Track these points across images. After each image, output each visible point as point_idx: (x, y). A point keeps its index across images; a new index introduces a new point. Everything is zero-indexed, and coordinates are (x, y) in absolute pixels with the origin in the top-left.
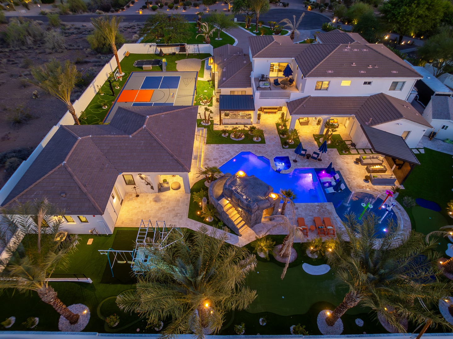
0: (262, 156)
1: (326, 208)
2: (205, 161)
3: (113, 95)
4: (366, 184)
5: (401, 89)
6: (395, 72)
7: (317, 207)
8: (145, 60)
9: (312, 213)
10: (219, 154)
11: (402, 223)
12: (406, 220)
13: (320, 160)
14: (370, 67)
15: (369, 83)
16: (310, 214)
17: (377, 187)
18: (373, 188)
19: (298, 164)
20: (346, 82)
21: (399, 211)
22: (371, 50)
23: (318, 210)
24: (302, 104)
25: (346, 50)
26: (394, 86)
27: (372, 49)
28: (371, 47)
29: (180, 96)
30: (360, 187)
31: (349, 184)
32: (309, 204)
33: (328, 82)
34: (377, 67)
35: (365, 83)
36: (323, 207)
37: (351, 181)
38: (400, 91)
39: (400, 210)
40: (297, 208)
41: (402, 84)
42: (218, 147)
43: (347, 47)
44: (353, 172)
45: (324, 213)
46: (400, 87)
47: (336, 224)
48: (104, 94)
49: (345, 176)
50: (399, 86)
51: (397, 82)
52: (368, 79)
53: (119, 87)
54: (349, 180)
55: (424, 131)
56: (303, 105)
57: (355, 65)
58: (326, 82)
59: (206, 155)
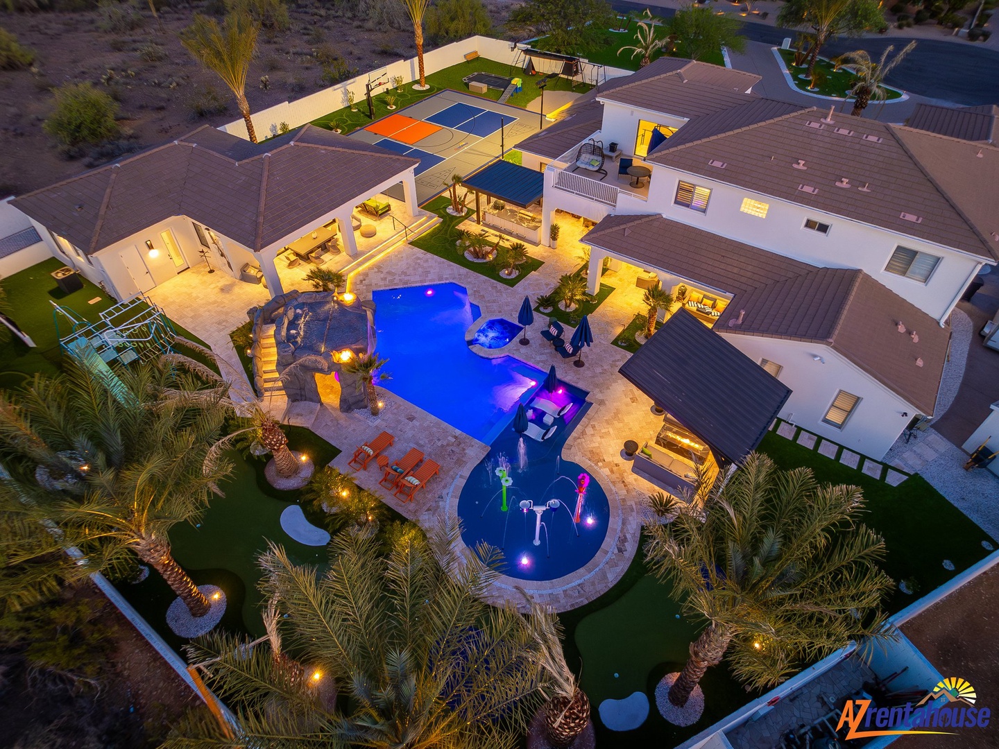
0: (477, 304)
1: (464, 449)
2: (370, 268)
3: (370, 117)
4: (619, 459)
5: (926, 279)
6: (911, 218)
7: (450, 438)
8: (493, 75)
9: (427, 442)
10: (408, 268)
11: (586, 578)
12: (604, 577)
13: (579, 364)
14: (845, 183)
15: (823, 228)
16: (420, 442)
17: (636, 480)
18: (621, 475)
19: (524, 349)
20: (755, 206)
21: (616, 551)
22: (893, 143)
23: (445, 443)
24: (622, 227)
25: (815, 125)
26: (904, 260)
27: (898, 141)
28: (899, 135)
29: (472, 152)
30: (596, 456)
31: (576, 439)
32: (445, 425)
33: (709, 191)
34: (865, 189)
35: (810, 224)
36: (462, 445)
37: (593, 435)
38: (922, 285)
39: (620, 550)
40: (411, 419)
41: (931, 262)
42: (422, 256)
43: (825, 118)
44: (620, 421)
45: (449, 455)
46: (926, 273)
47: (444, 487)
48: (359, 110)
49: (590, 419)
50: (918, 266)
51: (915, 253)
52: (820, 216)
53: (394, 107)
54: (589, 431)
55: (905, 414)
56: (625, 229)
57: (805, 168)
58: (703, 189)
59: (383, 261)
